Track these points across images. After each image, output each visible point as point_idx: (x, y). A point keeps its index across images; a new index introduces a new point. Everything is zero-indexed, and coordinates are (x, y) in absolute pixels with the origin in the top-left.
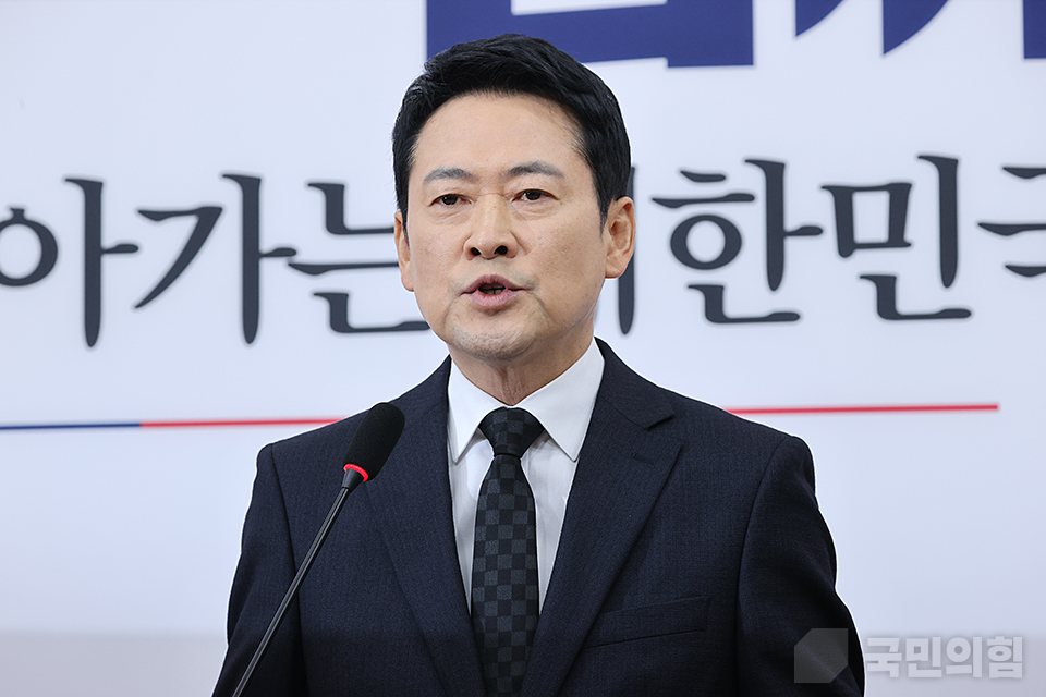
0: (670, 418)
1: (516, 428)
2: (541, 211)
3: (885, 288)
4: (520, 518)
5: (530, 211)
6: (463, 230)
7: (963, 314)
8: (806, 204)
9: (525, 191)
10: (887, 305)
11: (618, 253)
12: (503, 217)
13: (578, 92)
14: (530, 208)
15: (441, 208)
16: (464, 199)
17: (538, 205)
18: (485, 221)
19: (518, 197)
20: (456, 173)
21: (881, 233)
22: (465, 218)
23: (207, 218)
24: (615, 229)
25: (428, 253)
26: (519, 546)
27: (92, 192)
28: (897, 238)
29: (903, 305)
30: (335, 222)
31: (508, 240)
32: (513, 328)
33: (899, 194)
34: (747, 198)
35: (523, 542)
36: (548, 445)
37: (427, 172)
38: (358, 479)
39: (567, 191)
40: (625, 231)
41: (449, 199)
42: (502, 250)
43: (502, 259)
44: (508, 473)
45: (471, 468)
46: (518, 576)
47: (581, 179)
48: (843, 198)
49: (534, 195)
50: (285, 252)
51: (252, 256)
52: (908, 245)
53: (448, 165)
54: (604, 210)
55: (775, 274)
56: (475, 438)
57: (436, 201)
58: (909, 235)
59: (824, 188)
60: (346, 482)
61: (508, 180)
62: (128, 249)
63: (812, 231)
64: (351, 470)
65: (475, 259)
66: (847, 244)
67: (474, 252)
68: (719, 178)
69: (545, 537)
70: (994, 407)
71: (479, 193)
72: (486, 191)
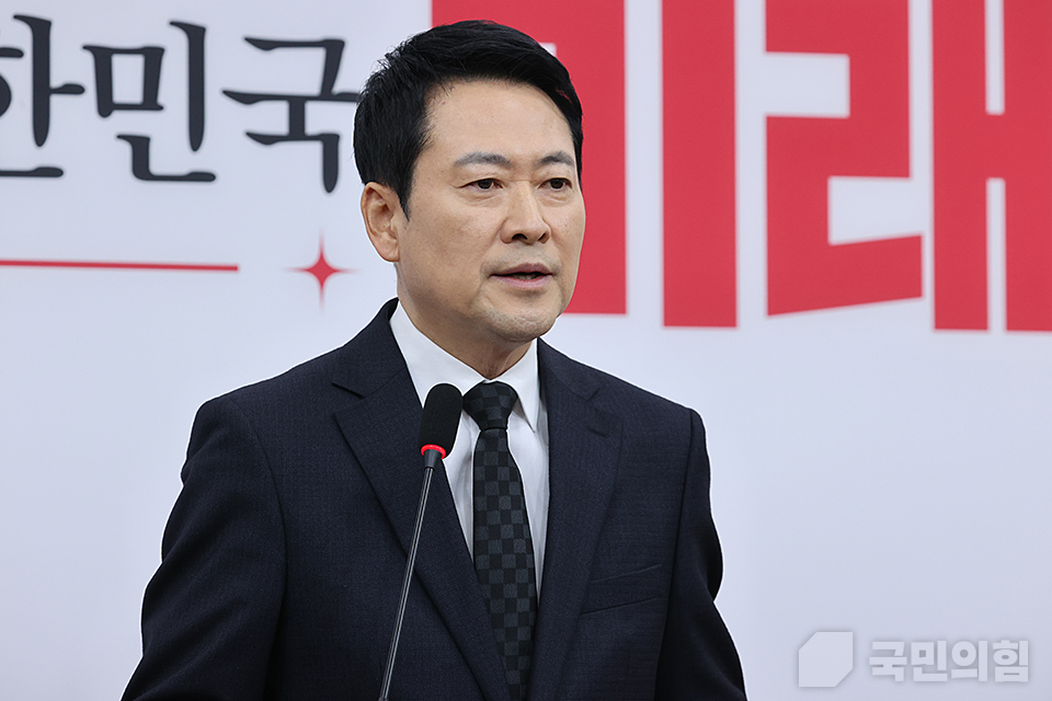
0: (599, 389)
2: (561, 199)
3: (140, 147)
4: (514, 488)
5: (556, 198)
6: (496, 213)
7: (208, 177)
8: (70, 64)
9: (550, 180)
10: (141, 169)
14: (556, 195)
15: (475, 191)
16: (498, 184)
17: (561, 193)
19: (543, 184)
20: (494, 159)
21: (136, 96)
26: (516, 517)
28: (150, 102)
29: (156, 167)
33: (154, 58)
34: (17, 53)
37: (459, 155)
41: (484, 184)
48: (103, 58)
49: (557, 183)
52: (160, 108)
57: (471, 184)
58: (161, 100)
59: (85, 48)
61: (538, 168)
63: (74, 89)
65: (513, 243)
66: (106, 106)
67: (519, 237)
70: (234, 268)
71: (513, 180)
72: (520, 177)
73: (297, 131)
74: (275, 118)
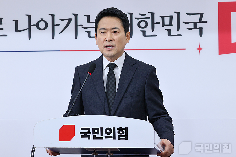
0: (135, 64)
1: (112, 66)
2: (116, 35)
3: (169, 31)
4: (113, 79)
6: (105, 37)
7: (180, 35)
8: (158, 19)
9: (114, 32)
10: (169, 34)
11: (128, 40)
12: (111, 35)
13: (122, 17)
15: (102, 34)
16: (105, 33)
17: (116, 34)
18: (108, 36)
19: (113, 32)
20: (104, 29)
21: (168, 23)
22: (105, 35)
23: (70, 20)
24: (127, 36)
25: (100, 40)
26: (113, 83)
27: (53, 16)
28: (171, 24)
29: (172, 34)
30: (89, 21)
31: (112, 39)
32: (112, 53)
33: (171, 17)
34: (149, 18)
35: (114, 83)
36: (117, 68)
37: (100, 28)
38: (89, 74)
39: (120, 31)
40: (129, 36)
41: (103, 33)
42: (111, 40)
43: (111, 42)
44: (111, 72)
45: (106, 71)
46: (113, 88)
47: (122, 30)
48: (163, 18)
49: (115, 32)
50: (81, 25)
51: (76, 26)
52: (173, 25)
53: (103, 28)
54: (126, 34)
55: (153, 30)
56: (107, 67)
57: (101, 33)
59: (160, 16)
60: (88, 75)
61: (112, 30)
62: (59, 25)
63: (159, 23)
64: (88, 73)
65: (107, 42)
66: (163, 25)
67: (107, 41)
68: (145, 15)
69: (117, 81)
70: (185, 49)
71: (107, 32)
72: (108, 31)
73: (195, 27)
74: (192, 26)
